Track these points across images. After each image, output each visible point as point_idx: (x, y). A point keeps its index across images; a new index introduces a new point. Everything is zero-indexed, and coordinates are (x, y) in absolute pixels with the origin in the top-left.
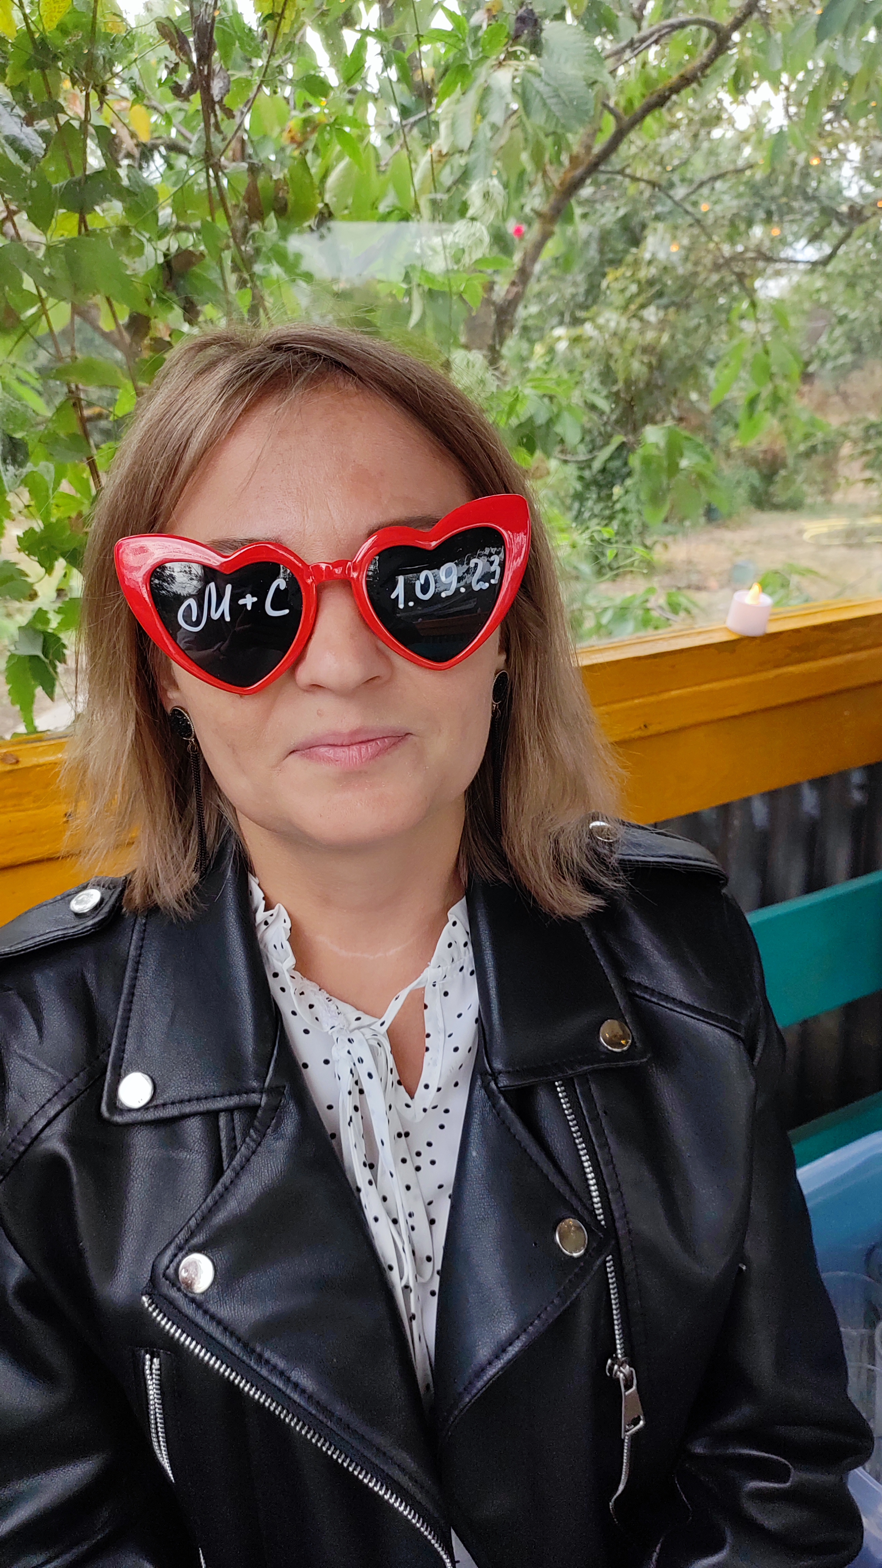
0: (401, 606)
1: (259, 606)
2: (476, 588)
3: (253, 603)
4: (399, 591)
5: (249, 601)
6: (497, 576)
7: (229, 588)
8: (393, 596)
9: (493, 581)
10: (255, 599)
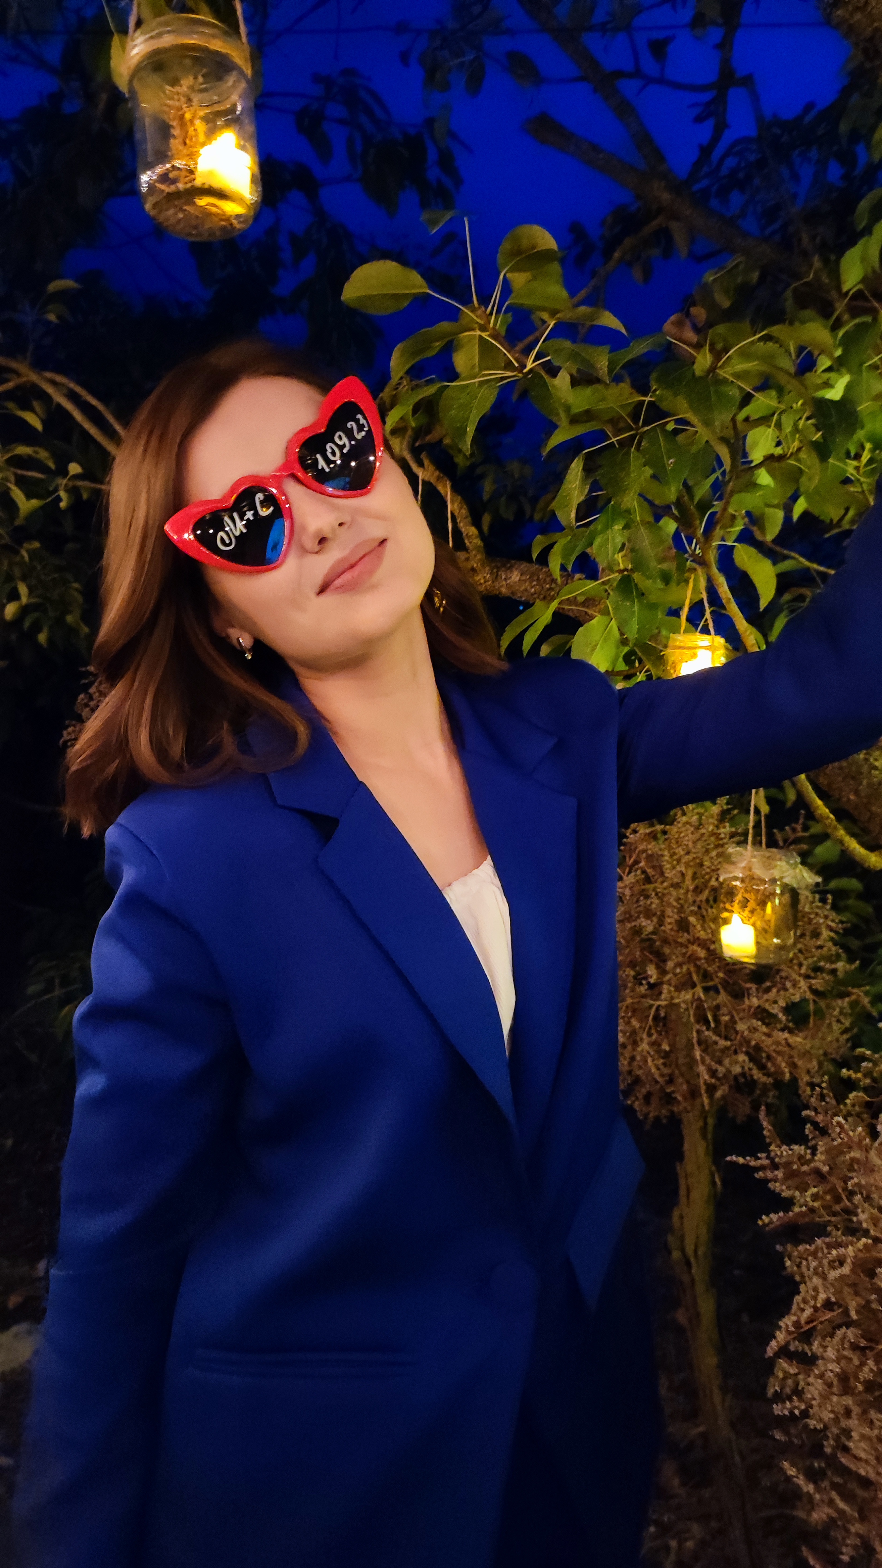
0: (327, 470)
1: (256, 514)
2: (359, 436)
3: (254, 515)
4: (322, 463)
5: (249, 515)
6: (366, 425)
7: (235, 515)
8: (320, 467)
9: (366, 429)
10: (252, 512)
